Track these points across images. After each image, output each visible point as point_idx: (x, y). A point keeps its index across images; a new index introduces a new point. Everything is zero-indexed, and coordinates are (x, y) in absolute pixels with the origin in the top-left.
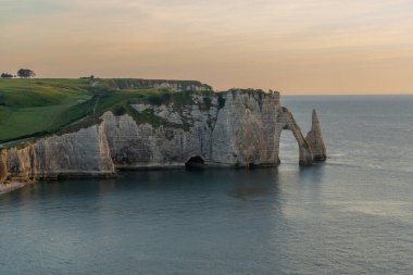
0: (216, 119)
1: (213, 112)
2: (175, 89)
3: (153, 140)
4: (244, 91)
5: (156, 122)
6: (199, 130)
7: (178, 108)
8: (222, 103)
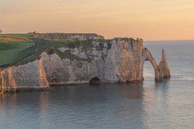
0: (106, 55)
1: (104, 51)
2: (82, 39)
3: (70, 68)
4: (122, 39)
5: (72, 57)
6: (97, 62)
7: (84, 50)
8: (110, 46)
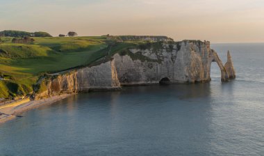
0: (176, 57)
1: (174, 53)
3: (141, 69)
4: (191, 41)
5: (143, 58)
6: (167, 63)
7: (155, 51)
8: (179, 48)
